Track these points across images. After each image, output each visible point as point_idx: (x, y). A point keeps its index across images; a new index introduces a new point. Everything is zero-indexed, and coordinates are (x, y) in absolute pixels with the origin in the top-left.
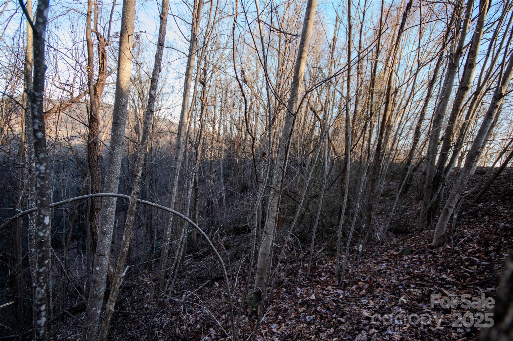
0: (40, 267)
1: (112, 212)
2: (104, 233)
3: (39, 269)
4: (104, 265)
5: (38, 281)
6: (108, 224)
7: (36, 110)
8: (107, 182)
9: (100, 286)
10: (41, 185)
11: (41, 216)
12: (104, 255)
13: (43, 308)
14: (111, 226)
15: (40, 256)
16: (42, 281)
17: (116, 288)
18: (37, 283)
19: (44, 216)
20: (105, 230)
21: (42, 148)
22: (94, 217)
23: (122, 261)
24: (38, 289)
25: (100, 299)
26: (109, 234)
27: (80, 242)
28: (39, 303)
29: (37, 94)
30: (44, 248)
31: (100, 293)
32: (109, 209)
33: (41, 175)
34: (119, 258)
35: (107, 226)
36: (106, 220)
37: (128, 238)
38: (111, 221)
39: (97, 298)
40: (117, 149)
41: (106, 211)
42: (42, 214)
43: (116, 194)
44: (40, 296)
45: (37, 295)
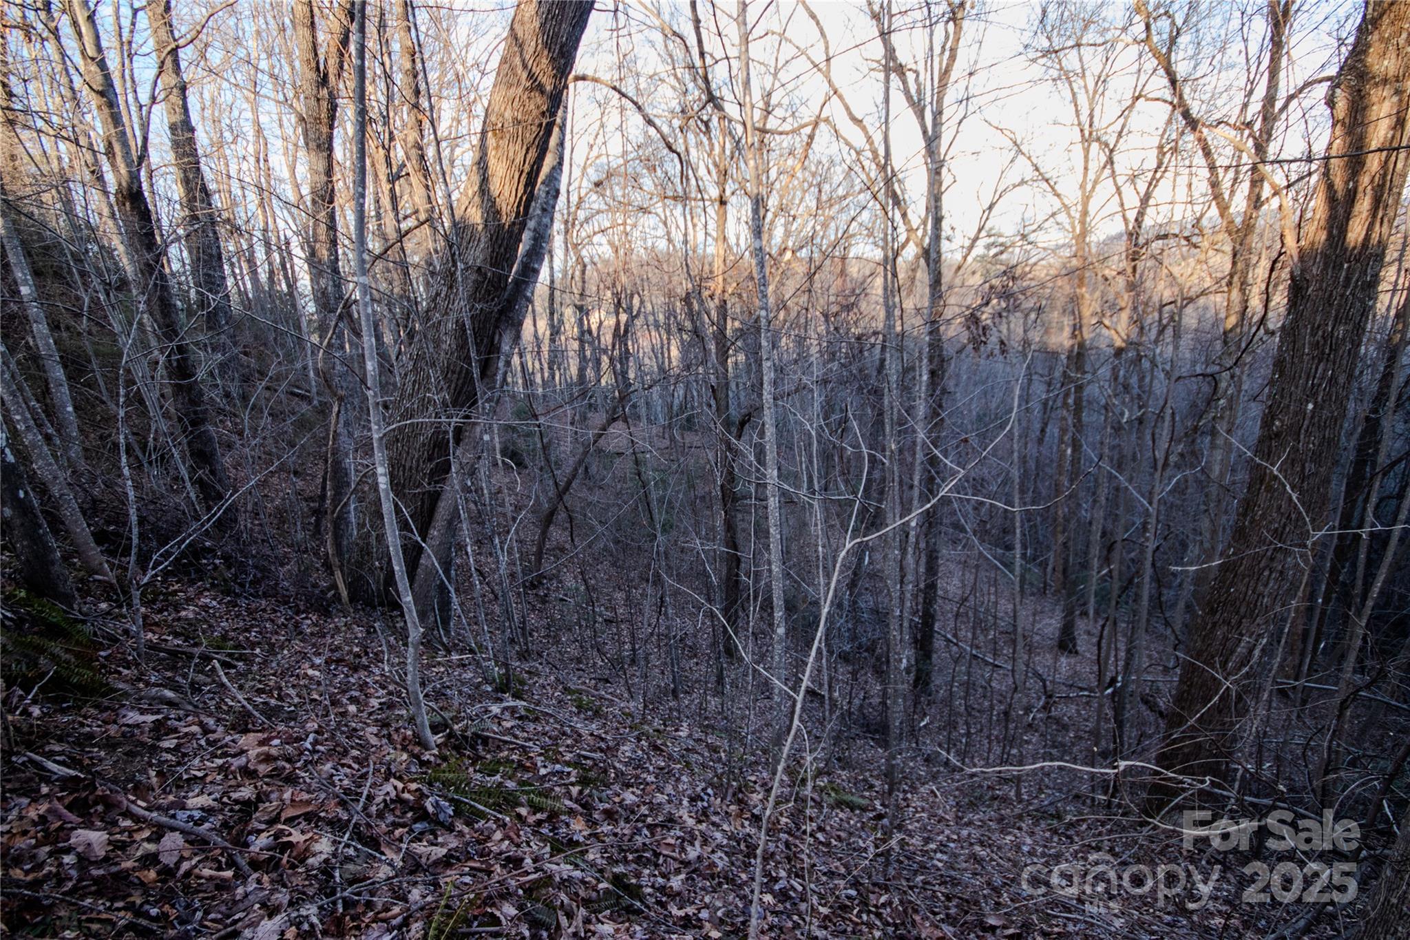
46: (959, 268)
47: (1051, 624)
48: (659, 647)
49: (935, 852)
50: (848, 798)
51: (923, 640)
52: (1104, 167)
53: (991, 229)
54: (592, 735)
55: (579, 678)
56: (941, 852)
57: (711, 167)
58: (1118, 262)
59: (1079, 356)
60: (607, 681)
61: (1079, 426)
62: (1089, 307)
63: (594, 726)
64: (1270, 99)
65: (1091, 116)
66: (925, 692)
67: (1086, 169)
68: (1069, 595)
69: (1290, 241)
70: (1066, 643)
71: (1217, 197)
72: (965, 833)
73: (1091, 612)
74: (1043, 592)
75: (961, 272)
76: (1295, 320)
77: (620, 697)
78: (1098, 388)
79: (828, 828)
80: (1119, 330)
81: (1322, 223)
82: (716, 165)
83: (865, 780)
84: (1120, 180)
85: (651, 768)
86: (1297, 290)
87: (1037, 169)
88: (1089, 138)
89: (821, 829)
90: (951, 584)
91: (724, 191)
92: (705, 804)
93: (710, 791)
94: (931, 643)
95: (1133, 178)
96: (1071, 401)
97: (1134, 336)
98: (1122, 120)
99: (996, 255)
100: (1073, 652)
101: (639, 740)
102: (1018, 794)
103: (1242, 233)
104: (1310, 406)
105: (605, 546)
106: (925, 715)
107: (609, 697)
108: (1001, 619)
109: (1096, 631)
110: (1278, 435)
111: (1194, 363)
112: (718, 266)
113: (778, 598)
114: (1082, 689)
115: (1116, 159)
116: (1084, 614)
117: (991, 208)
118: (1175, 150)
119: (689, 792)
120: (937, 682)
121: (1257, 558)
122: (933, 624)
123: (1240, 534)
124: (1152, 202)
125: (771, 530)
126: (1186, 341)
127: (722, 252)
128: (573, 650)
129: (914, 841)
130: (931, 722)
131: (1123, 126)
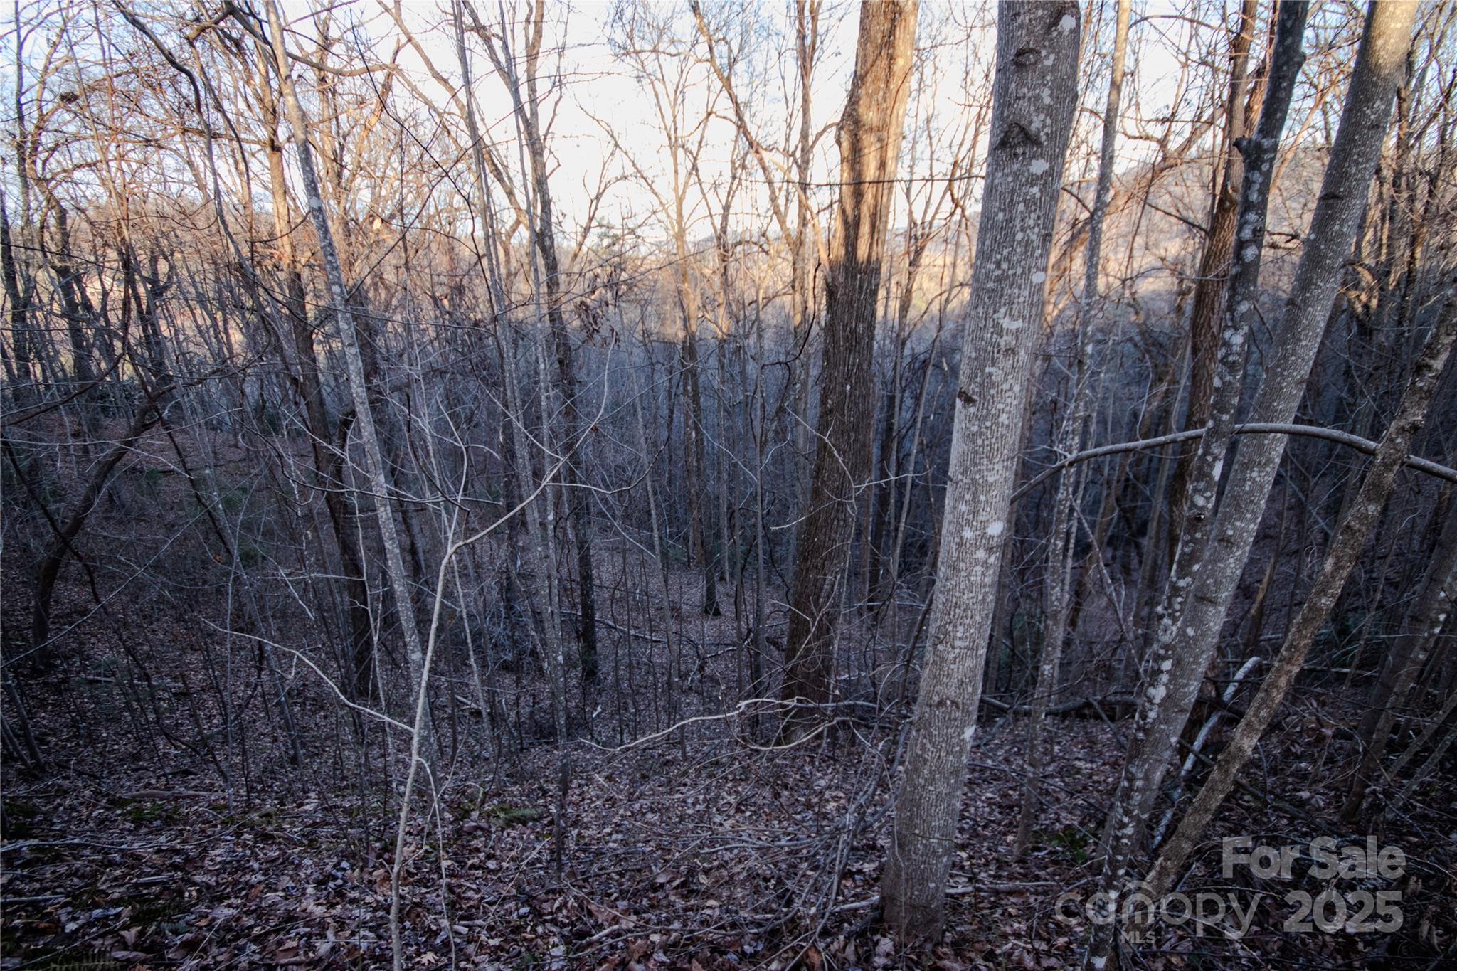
0: (1181, 575)
1: (1262, 487)
2: (1226, 542)
3: (1178, 578)
4: (1209, 629)
5: (1170, 605)
6: (1241, 519)
7: (1257, 186)
8: (1265, 394)
9: (1189, 680)
10: (1224, 383)
11: (1209, 458)
12: (1214, 602)
13: (1167, 665)
14: (1252, 526)
15: (1186, 550)
16: (1177, 607)
17: (1272, 700)
18: (1166, 609)
19: (1215, 459)
20: (1230, 532)
21: (1247, 288)
22: (1182, 495)
23: (1308, 632)
24: (1166, 621)
25: (1182, 711)
26: (1239, 547)
27: (1119, 553)
28: (1162, 652)
29: (1266, 143)
30: (1198, 535)
31: (1184, 696)
32: (1254, 474)
33: (1231, 358)
34: (1299, 618)
35: (1238, 524)
36: (1238, 505)
37: (1343, 568)
38: (1253, 512)
39: (1176, 706)
40: (1318, 287)
41: (1244, 480)
42: (1211, 454)
43: (1289, 425)
44: (1166, 639)
45: (1160, 633)
46: (576, 256)
47: (696, 594)
48: (267, 710)
49: (610, 834)
50: (518, 813)
51: (585, 631)
52: (690, 174)
53: (602, 218)
54: (159, 851)
55: (139, 780)
56: (617, 832)
57: (251, 100)
58: (712, 262)
59: (690, 347)
60: (187, 773)
61: (698, 410)
62: (693, 304)
63: (162, 839)
64: (804, 136)
65: (674, 121)
66: (593, 682)
67: (676, 172)
68: (707, 564)
69: (823, 255)
70: (711, 609)
71: (777, 212)
72: (637, 806)
73: (727, 576)
74: (687, 566)
75: (578, 259)
76: (832, 319)
77: (209, 789)
78: (711, 376)
79: (498, 853)
80: (719, 324)
81: (842, 241)
82: (260, 100)
83: (541, 788)
84: (706, 187)
85: (256, 866)
86: (831, 291)
87: (634, 165)
88: (676, 144)
89: (489, 857)
90: (605, 572)
91: (275, 133)
92: (340, 882)
93: (345, 864)
94: (594, 633)
95: (716, 186)
96: (689, 388)
97: (733, 330)
98: (700, 131)
99: (608, 246)
100: (717, 613)
101: (238, 834)
102: (684, 753)
103: (797, 244)
104: (848, 387)
105: (160, 596)
106: (597, 705)
107: (191, 792)
108: (656, 597)
109: (733, 593)
110: (831, 411)
111: (778, 353)
112: (281, 227)
113: (408, 621)
114: (727, 645)
115: (700, 166)
116: (722, 579)
117: (598, 198)
118: (744, 167)
119: (315, 876)
120: (604, 670)
121: (828, 511)
122: (593, 615)
123: (816, 494)
124: (731, 211)
125: (387, 545)
126: (769, 335)
127: (283, 211)
128: (124, 746)
129: (590, 832)
130: (603, 710)
131: (702, 137)
